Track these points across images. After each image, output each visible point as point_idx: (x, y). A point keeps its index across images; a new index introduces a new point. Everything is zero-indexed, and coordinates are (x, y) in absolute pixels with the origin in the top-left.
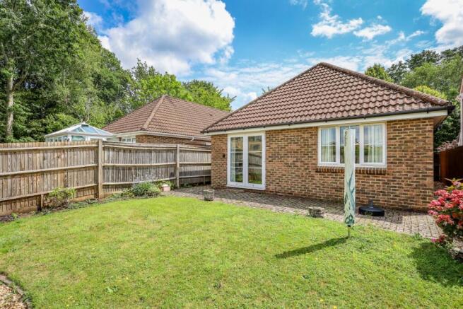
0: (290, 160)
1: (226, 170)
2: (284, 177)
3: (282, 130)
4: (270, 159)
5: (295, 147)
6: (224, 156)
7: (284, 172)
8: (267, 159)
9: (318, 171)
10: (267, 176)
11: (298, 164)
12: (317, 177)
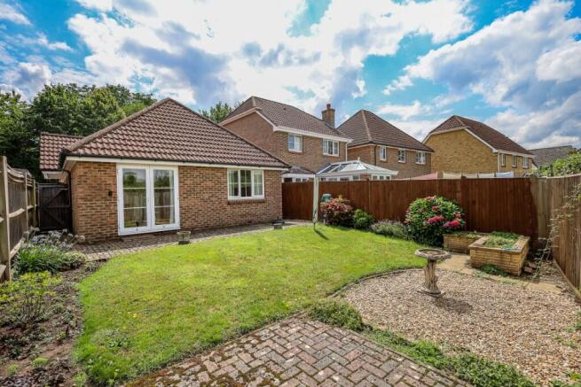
0: (206, 196)
1: (116, 214)
2: (200, 212)
3: (197, 167)
4: (185, 195)
5: (210, 184)
6: (110, 194)
7: (200, 208)
8: (180, 196)
9: (229, 203)
10: (181, 213)
11: (213, 199)
12: (228, 208)
